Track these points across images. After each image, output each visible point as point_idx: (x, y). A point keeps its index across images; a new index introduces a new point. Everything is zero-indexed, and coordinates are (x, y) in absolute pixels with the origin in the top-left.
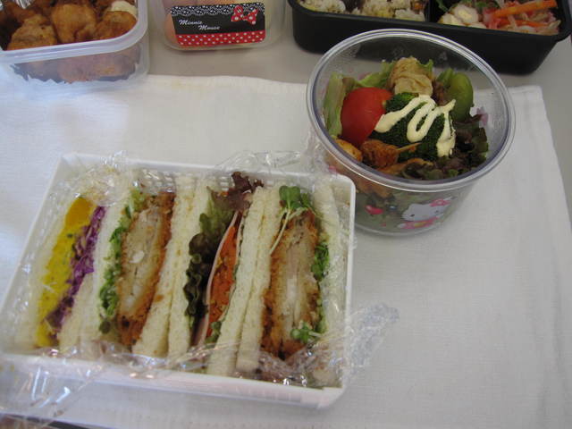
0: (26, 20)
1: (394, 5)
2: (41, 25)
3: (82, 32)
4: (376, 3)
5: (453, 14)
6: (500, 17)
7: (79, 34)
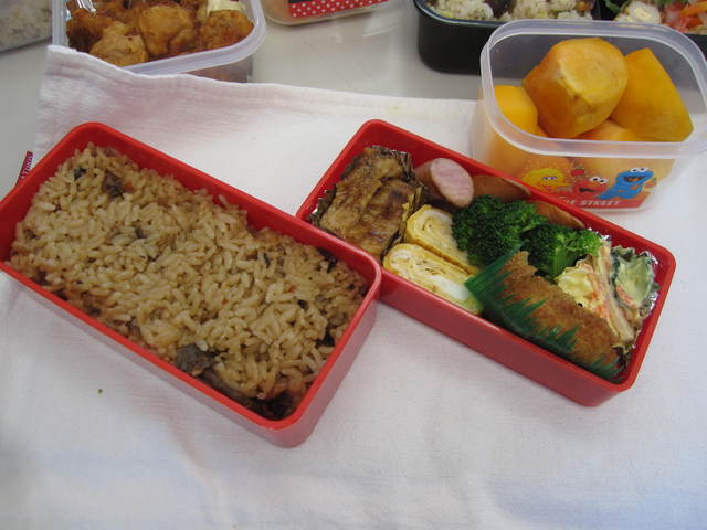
0: (105, 30)
1: (556, 6)
2: (127, 35)
3: (177, 40)
4: (533, 5)
5: (628, 14)
6: (690, 16)
7: (172, 43)
